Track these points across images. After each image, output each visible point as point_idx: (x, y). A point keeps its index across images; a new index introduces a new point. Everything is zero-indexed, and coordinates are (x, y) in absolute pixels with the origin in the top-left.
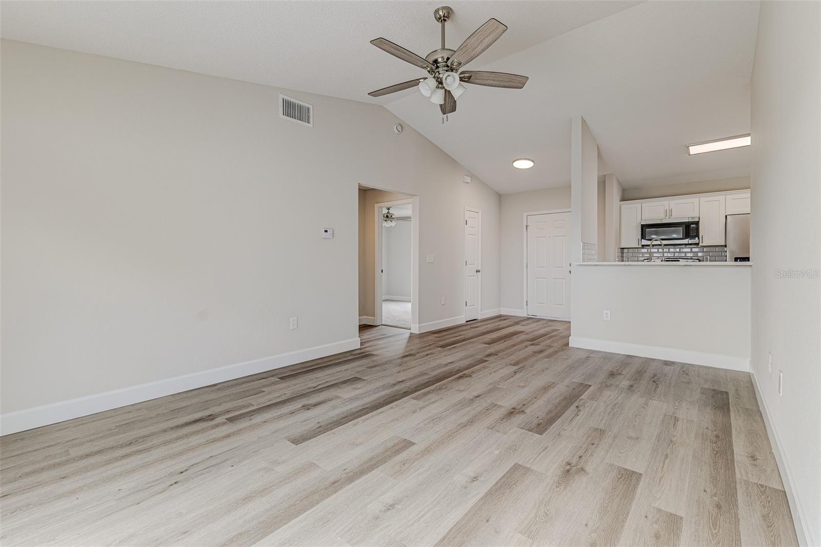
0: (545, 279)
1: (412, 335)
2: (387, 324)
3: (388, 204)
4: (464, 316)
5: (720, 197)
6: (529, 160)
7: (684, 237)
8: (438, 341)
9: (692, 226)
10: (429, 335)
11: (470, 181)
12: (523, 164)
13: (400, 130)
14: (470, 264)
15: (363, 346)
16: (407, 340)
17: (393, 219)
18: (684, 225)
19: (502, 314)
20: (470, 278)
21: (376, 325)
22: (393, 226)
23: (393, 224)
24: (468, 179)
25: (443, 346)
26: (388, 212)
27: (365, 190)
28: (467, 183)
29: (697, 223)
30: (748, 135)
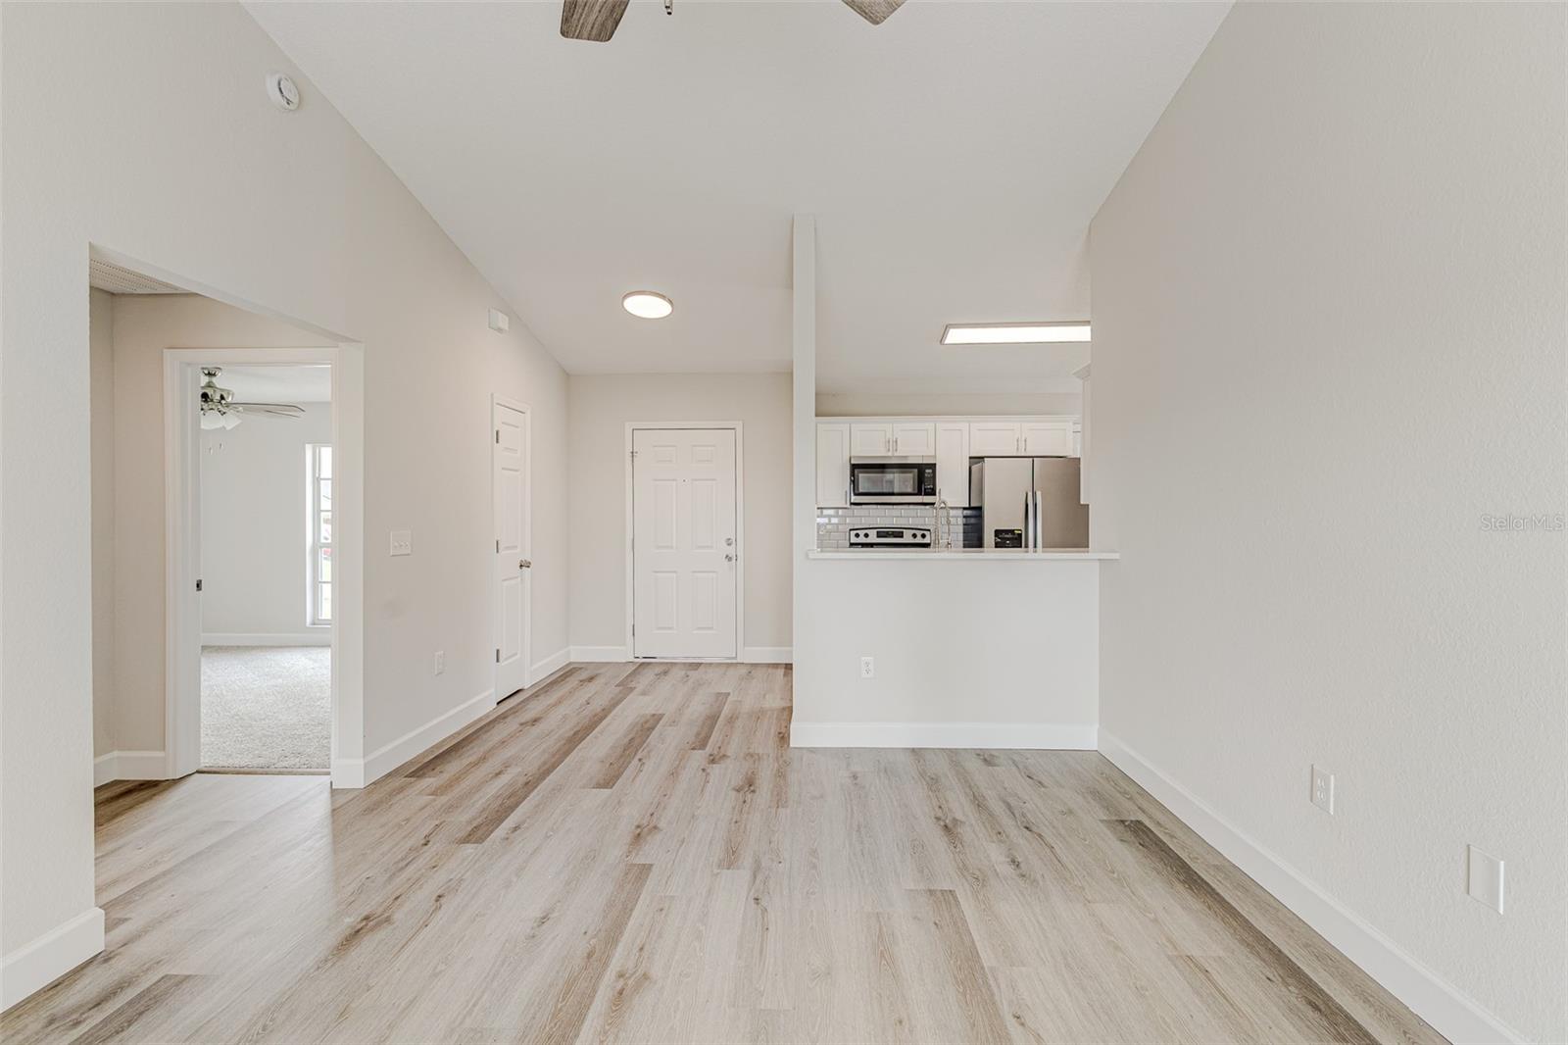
0: (675, 575)
1: (341, 800)
2: (222, 762)
3: (209, 357)
4: (492, 690)
5: (962, 425)
6: (663, 297)
7: (916, 491)
8: (450, 808)
9: (927, 471)
10: (401, 789)
11: (507, 328)
12: (647, 307)
13: (295, 100)
14: (507, 548)
15: (121, 932)
16: (327, 831)
17: (228, 405)
18: (916, 470)
19: (573, 659)
20: (506, 583)
21: (171, 777)
22: (228, 428)
23: (230, 421)
24: (503, 321)
25: (476, 834)
26: (209, 385)
27: (113, 294)
28: (500, 330)
29: (933, 466)
30: (1086, 323)
